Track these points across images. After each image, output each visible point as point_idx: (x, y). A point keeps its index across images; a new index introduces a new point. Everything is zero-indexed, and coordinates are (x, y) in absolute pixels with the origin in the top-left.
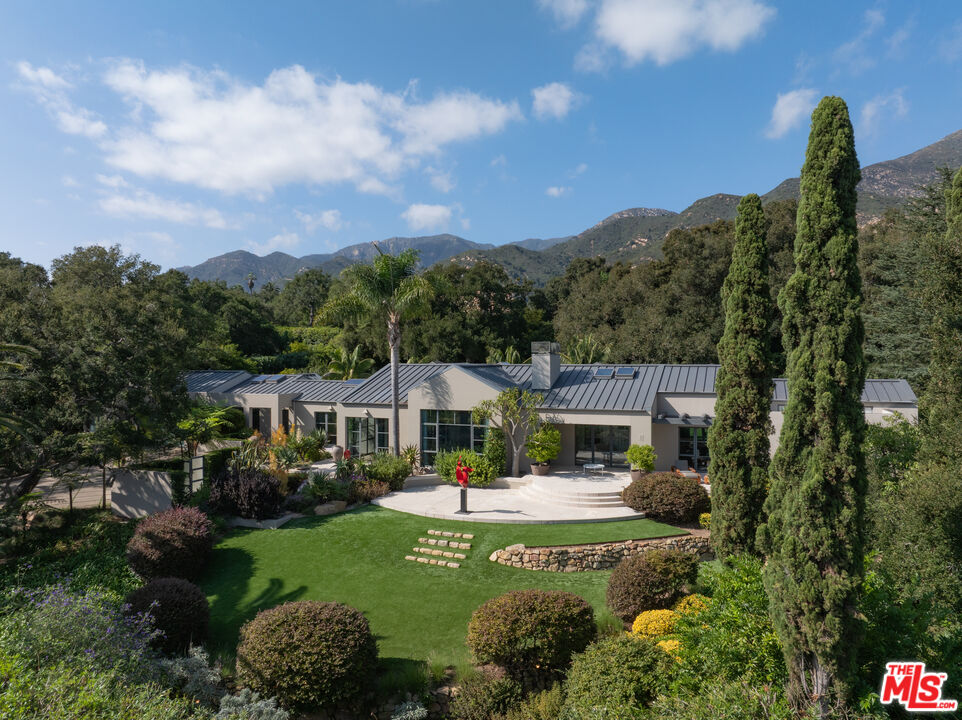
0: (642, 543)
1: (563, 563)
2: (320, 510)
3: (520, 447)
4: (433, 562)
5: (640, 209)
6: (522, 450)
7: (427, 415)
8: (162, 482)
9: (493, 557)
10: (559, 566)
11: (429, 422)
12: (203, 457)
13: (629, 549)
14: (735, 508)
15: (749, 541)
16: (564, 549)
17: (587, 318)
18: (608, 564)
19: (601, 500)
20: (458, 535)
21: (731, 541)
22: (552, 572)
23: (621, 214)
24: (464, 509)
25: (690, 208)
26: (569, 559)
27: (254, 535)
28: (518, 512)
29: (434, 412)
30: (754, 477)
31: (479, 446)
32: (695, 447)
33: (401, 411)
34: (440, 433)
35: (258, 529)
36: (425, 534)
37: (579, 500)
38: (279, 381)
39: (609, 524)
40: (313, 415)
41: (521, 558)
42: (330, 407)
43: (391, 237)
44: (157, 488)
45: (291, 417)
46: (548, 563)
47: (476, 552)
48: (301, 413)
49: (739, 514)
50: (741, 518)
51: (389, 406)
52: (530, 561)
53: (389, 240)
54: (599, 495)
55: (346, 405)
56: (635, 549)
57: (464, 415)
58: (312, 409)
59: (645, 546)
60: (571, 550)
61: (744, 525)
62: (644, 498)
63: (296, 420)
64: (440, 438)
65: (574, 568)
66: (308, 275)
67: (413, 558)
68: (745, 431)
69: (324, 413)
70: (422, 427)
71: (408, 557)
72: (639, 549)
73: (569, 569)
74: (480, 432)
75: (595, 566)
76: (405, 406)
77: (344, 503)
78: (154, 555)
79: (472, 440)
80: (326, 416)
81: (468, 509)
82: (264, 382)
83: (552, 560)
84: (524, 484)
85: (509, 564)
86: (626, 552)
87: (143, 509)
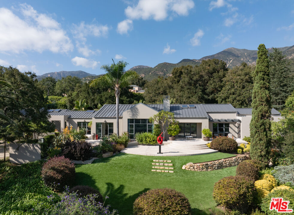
0: (227, 160)
1: (207, 168)
2: (105, 155)
3: (166, 131)
4: (163, 171)
5: (142, 66)
6: (166, 132)
7: (130, 121)
8: (36, 148)
9: (183, 168)
10: (206, 169)
11: (130, 123)
12: (44, 138)
13: (224, 162)
14: (263, 145)
15: (267, 156)
16: (207, 163)
17: (155, 93)
18: (220, 167)
19: (202, 147)
20: (166, 161)
21: (261, 156)
22: (204, 171)
23: (136, 67)
24: (160, 152)
25: (157, 66)
26: (209, 166)
27: (83, 166)
28: (178, 152)
29: (133, 120)
30: (268, 135)
31: (150, 131)
32: (218, 129)
33: (120, 120)
34: (135, 127)
35: (83, 164)
36: (152, 161)
37: (195, 147)
38: (59, 111)
39: (211, 154)
40: (77, 123)
41: (194, 167)
42: (84, 120)
43: (61, 71)
44: (34, 151)
45: (68, 124)
46: (203, 169)
47: (176, 166)
48: (71, 122)
49: (264, 147)
50: (265, 148)
51: (115, 118)
52: (197, 168)
53: (61, 72)
54: (200, 145)
55: (96, 118)
56: (226, 161)
57: (144, 120)
58: (76, 121)
59: (228, 160)
60: (209, 163)
61: (266, 150)
62: (220, 145)
63: (69, 125)
64: (135, 129)
65: (211, 170)
66: (47, 79)
67: (155, 170)
68: (265, 119)
69: (81, 122)
70: (128, 125)
71: (152, 170)
72: (227, 162)
73: (209, 170)
74: (150, 126)
75: (216, 169)
76: (121, 118)
77: (112, 153)
78: (59, 176)
79: (147, 129)
80: (82, 123)
81: (161, 152)
82: (53, 112)
83: (204, 167)
84: (169, 143)
85: (190, 170)
86: (223, 163)
87: (26, 160)
